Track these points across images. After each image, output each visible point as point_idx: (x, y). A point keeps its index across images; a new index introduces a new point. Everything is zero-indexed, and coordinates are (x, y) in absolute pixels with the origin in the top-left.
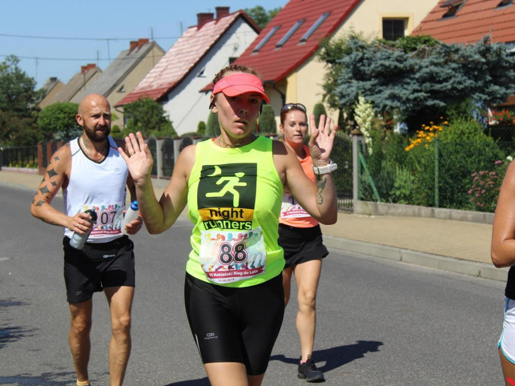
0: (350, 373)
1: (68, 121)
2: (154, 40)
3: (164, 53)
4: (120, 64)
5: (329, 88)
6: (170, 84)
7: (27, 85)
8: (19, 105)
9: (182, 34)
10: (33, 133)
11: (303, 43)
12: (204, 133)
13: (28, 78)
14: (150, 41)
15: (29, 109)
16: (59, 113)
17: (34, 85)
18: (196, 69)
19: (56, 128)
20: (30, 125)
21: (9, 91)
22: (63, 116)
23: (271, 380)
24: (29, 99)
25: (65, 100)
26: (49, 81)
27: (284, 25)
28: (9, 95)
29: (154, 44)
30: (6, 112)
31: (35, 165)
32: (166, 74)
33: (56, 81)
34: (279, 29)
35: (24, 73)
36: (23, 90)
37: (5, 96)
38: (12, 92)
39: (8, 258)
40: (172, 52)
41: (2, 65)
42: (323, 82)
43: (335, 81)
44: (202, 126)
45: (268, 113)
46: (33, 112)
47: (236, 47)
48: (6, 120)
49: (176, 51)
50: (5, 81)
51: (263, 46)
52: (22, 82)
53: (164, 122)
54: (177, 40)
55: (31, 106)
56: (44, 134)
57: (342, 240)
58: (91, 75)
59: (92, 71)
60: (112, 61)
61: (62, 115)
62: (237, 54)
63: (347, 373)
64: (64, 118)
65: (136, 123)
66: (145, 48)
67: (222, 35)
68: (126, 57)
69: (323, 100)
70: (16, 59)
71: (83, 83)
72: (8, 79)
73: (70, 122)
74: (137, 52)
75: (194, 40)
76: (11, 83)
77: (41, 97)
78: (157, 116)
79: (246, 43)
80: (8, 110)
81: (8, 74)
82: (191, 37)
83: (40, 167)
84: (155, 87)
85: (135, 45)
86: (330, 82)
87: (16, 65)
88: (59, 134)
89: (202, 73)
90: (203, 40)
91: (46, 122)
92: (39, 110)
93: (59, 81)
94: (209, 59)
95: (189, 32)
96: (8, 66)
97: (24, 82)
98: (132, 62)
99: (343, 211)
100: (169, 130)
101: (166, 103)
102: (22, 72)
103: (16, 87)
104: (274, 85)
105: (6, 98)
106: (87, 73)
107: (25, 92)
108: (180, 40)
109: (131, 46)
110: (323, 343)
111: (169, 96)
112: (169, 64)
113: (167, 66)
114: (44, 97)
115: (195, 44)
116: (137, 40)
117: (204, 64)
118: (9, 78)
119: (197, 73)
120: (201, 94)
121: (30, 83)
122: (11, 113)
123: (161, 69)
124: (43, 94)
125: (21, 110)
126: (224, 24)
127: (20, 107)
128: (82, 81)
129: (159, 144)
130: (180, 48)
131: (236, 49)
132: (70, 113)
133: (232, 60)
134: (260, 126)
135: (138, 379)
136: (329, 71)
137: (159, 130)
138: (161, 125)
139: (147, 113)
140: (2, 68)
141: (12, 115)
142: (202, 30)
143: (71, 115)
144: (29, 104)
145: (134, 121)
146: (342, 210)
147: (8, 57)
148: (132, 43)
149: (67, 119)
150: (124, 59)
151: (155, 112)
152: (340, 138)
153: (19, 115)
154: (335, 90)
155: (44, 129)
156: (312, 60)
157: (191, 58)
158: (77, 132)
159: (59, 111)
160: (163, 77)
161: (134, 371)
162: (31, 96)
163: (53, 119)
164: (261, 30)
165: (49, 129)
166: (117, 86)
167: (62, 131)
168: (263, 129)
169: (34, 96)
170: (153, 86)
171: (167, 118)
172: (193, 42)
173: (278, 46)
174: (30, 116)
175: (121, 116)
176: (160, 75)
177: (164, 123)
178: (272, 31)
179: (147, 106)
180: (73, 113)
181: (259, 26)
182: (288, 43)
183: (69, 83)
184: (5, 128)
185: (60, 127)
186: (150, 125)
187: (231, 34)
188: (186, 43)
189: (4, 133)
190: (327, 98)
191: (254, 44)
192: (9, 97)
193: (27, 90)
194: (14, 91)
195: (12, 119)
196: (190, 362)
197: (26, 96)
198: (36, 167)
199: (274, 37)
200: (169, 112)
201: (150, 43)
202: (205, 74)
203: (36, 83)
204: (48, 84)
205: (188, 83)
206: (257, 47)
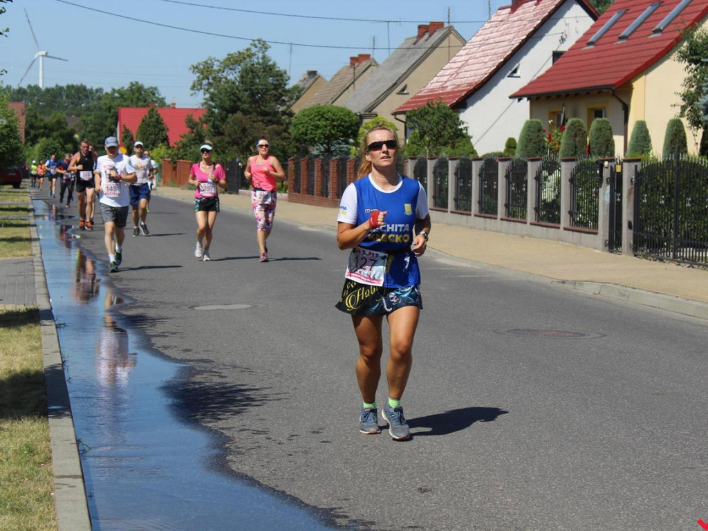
0: (694, 468)
1: (330, 131)
2: (451, 24)
3: (464, 42)
4: (403, 56)
5: (690, 99)
6: (470, 84)
7: (277, 80)
8: (265, 107)
9: (490, 19)
10: (283, 145)
11: (658, 35)
12: (513, 154)
13: (279, 71)
14: (446, 25)
15: (278, 112)
16: (319, 120)
17: (287, 80)
18: (506, 66)
19: (314, 138)
20: (279, 134)
21: (253, 88)
22: (324, 123)
23: (589, 471)
24: (278, 99)
25: (328, 102)
26: (306, 76)
27: (633, 9)
28: (252, 92)
29: (451, 30)
30: (249, 116)
31: (284, 188)
32: (465, 71)
33: (317, 77)
34: (625, 13)
35: (274, 65)
36: (273, 87)
37: (247, 93)
38: (256, 89)
39: (250, 306)
40: (476, 42)
41: (245, 52)
42: (683, 90)
43: (699, 88)
44: (511, 144)
45: (603, 130)
46: (283, 118)
47: (564, 37)
48: (247, 127)
49: (480, 41)
50: (248, 74)
51: (600, 38)
52: (270, 77)
53: (460, 136)
54: (483, 26)
55: (281, 109)
56: (297, 147)
57: (696, 303)
58: (364, 69)
59: (364, 64)
60: (392, 51)
61: (322, 123)
62: (565, 48)
63: (691, 468)
64: (326, 126)
65: (422, 137)
66: (438, 35)
67: (544, 21)
68: (413, 46)
69: (682, 115)
70: (264, 46)
71: (353, 80)
72: (252, 71)
73: (333, 132)
74: (426, 40)
75: (506, 26)
76: (256, 77)
77: (295, 97)
78: (451, 128)
79: (577, 32)
80: (250, 113)
81: (253, 65)
82: (501, 21)
83: (290, 192)
84: (449, 89)
85: (425, 30)
86: (693, 90)
87: (263, 52)
88: (317, 147)
89: (515, 71)
90: (519, 26)
91: (300, 132)
92: (291, 115)
93: (319, 77)
94: (525, 54)
95: (499, 15)
96: (254, 55)
97: (273, 76)
98: (421, 52)
99: (701, 267)
100: (465, 148)
101: (463, 112)
102: (271, 63)
103: (264, 82)
104: (613, 91)
105: (248, 96)
106: (358, 66)
107: (274, 89)
108: (487, 25)
109: (419, 32)
110: (660, 431)
111: (468, 101)
112: (470, 58)
113: (467, 61)
114: (298, 98)
115: (507, 31)
116: (428, 24)
117: (518, 61)
118: (255, 70)
119: (507, 72)
120: (511, 100)
121: (281, 77)
122: (254, 116)
123: (459, 65)
124: (298, 92)
125: (266, 114)
126: (549, 6)
127: (266, 110)
128: (350, 77)
129: (452, 166)
130: (487, 37)
131: (563, 40)
132: (333, 121)
133: (557, 55)
134: (591, 147)
135: (416, 459)
136: (691, 75)
137: (453, 147)
138: (457, 140)
139: (438, 123)
140: (245, 56)
141: (255, 120)
142: (516, 12)
143: (335, 123)
144: (279, 106)
145: (420, 133)
146: (700, 265)
147: (254, 41)
148: (420, 27)
149: (329, 128)
150: (409, 49)
151: (449, 122)
152: (701, 166)
153: (265, 121)
154: (698, 101)
155: (297, 140)
156: (668, 58)
157: (501, 50)
158: (341, 146)
159: (319, 117)
160: (460, 76)
161: (411, 449)
162: (282, 95)
163: (310, 127)
164: (600, 16)
165: (305, 140)
166: (398, 85)
167: (322, 144)
168: (596, 151)
169: (286, 96)
170: (447, 87)
171: (464, 132)
172: (504, 30)
173: (621, 38)
174: (279, 123)
175: (401, 126)
176: (458, 74)
177: (460, 138)
178: (615, 16)
179: (438, 114)
180: (338, 120)
181: (597, 9)
182: (635, 35)
183: (332, 79)
184: (246, 137)
185: (320, 139)
186: (441, 140)
187: (558, 19)
188: (496, 29)
189: (244, 144)
190: (686, 112)
191: (588, 34)
192: (253, 95)
193: (276, 87)
194: (260, 87)
195: (255, 125)
196: (484, 444)
197: (275, 95)
198: (285, 192)
199: (617, 25)
200: (467, 123)
201: (446, 28)
202: (518, 73)
203: (289, 79)
204: (305, 79)
205: (495, 84)
206: (592, 39)
